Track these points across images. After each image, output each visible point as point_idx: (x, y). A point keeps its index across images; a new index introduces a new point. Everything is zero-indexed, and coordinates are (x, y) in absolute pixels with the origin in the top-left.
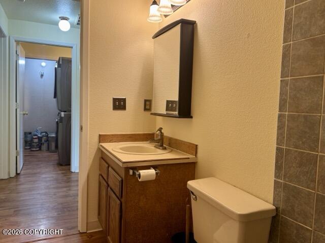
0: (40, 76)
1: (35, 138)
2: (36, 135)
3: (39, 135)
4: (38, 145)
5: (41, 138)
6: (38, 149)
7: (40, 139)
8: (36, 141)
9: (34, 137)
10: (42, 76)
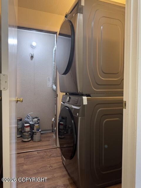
0: (30, 58)
1: (27, 127)
2: (28, 123)
3: (31, 123)
4: (30, 134)
5: (33, 125)
6: (30, 139)
7: (32, 127)
8: (28, 129)
9: (26, 125)
10: (32, 57)
